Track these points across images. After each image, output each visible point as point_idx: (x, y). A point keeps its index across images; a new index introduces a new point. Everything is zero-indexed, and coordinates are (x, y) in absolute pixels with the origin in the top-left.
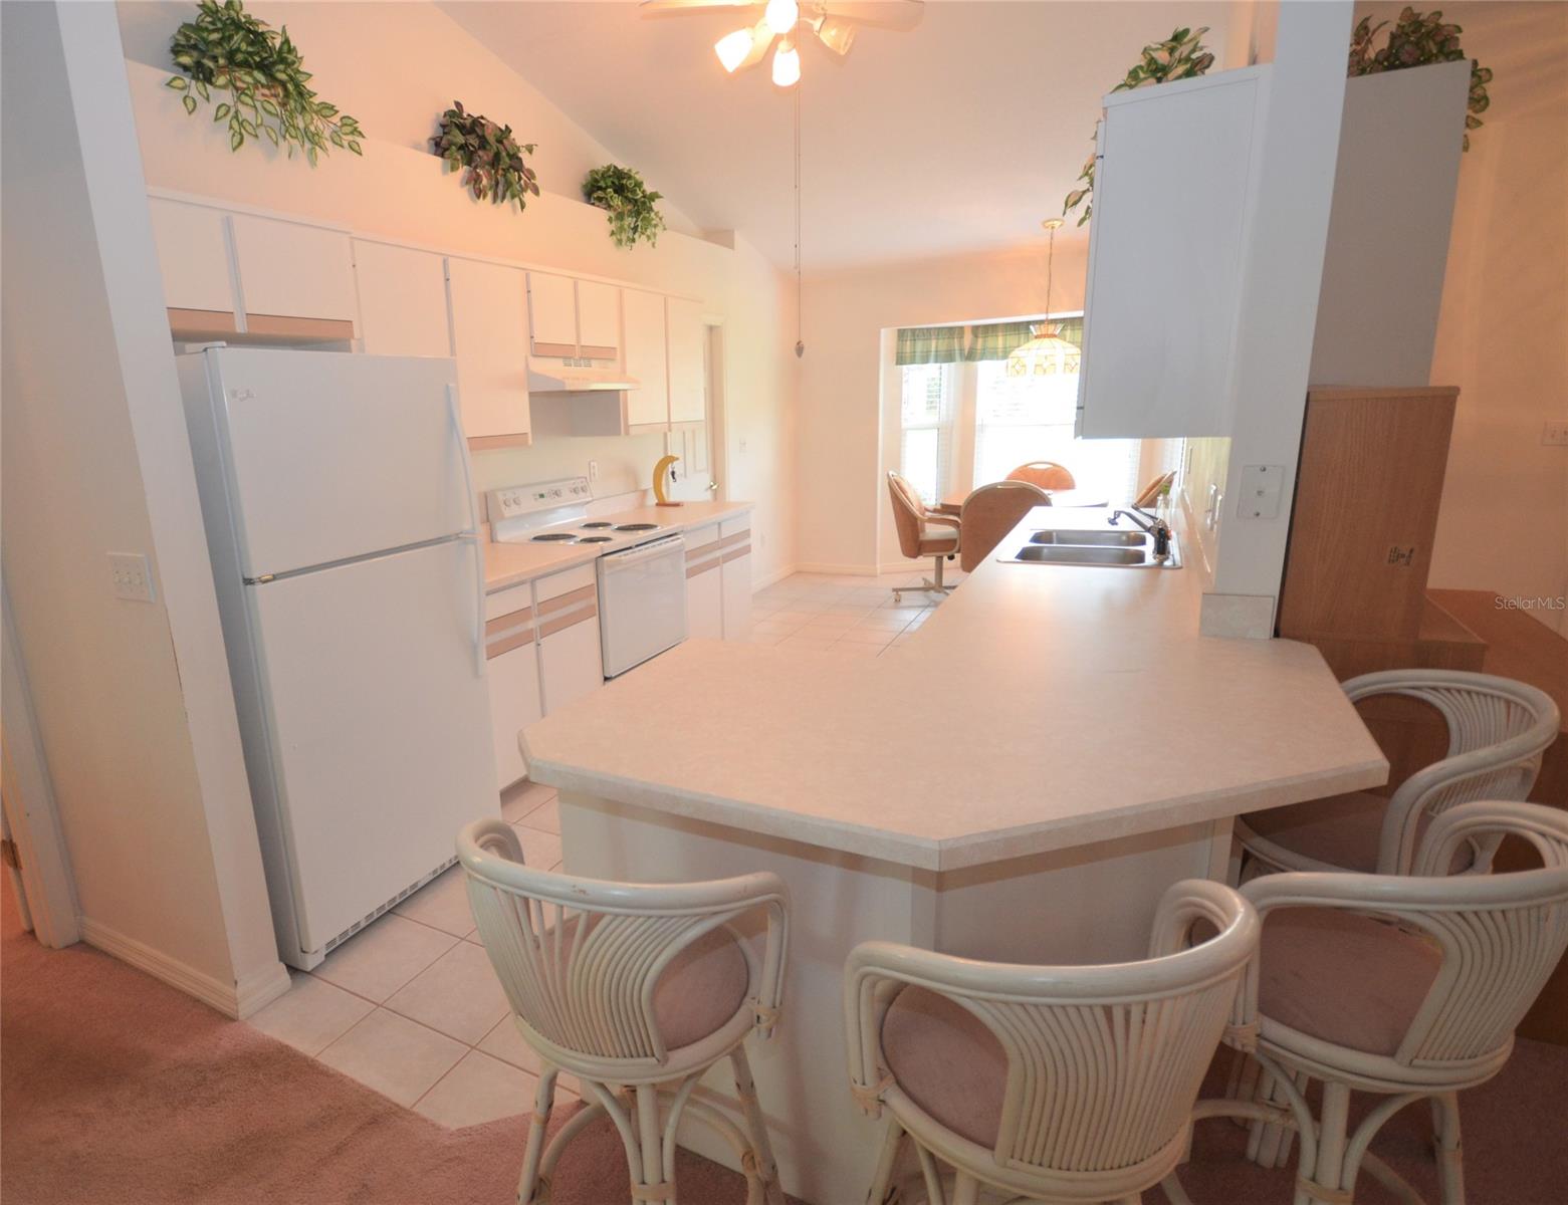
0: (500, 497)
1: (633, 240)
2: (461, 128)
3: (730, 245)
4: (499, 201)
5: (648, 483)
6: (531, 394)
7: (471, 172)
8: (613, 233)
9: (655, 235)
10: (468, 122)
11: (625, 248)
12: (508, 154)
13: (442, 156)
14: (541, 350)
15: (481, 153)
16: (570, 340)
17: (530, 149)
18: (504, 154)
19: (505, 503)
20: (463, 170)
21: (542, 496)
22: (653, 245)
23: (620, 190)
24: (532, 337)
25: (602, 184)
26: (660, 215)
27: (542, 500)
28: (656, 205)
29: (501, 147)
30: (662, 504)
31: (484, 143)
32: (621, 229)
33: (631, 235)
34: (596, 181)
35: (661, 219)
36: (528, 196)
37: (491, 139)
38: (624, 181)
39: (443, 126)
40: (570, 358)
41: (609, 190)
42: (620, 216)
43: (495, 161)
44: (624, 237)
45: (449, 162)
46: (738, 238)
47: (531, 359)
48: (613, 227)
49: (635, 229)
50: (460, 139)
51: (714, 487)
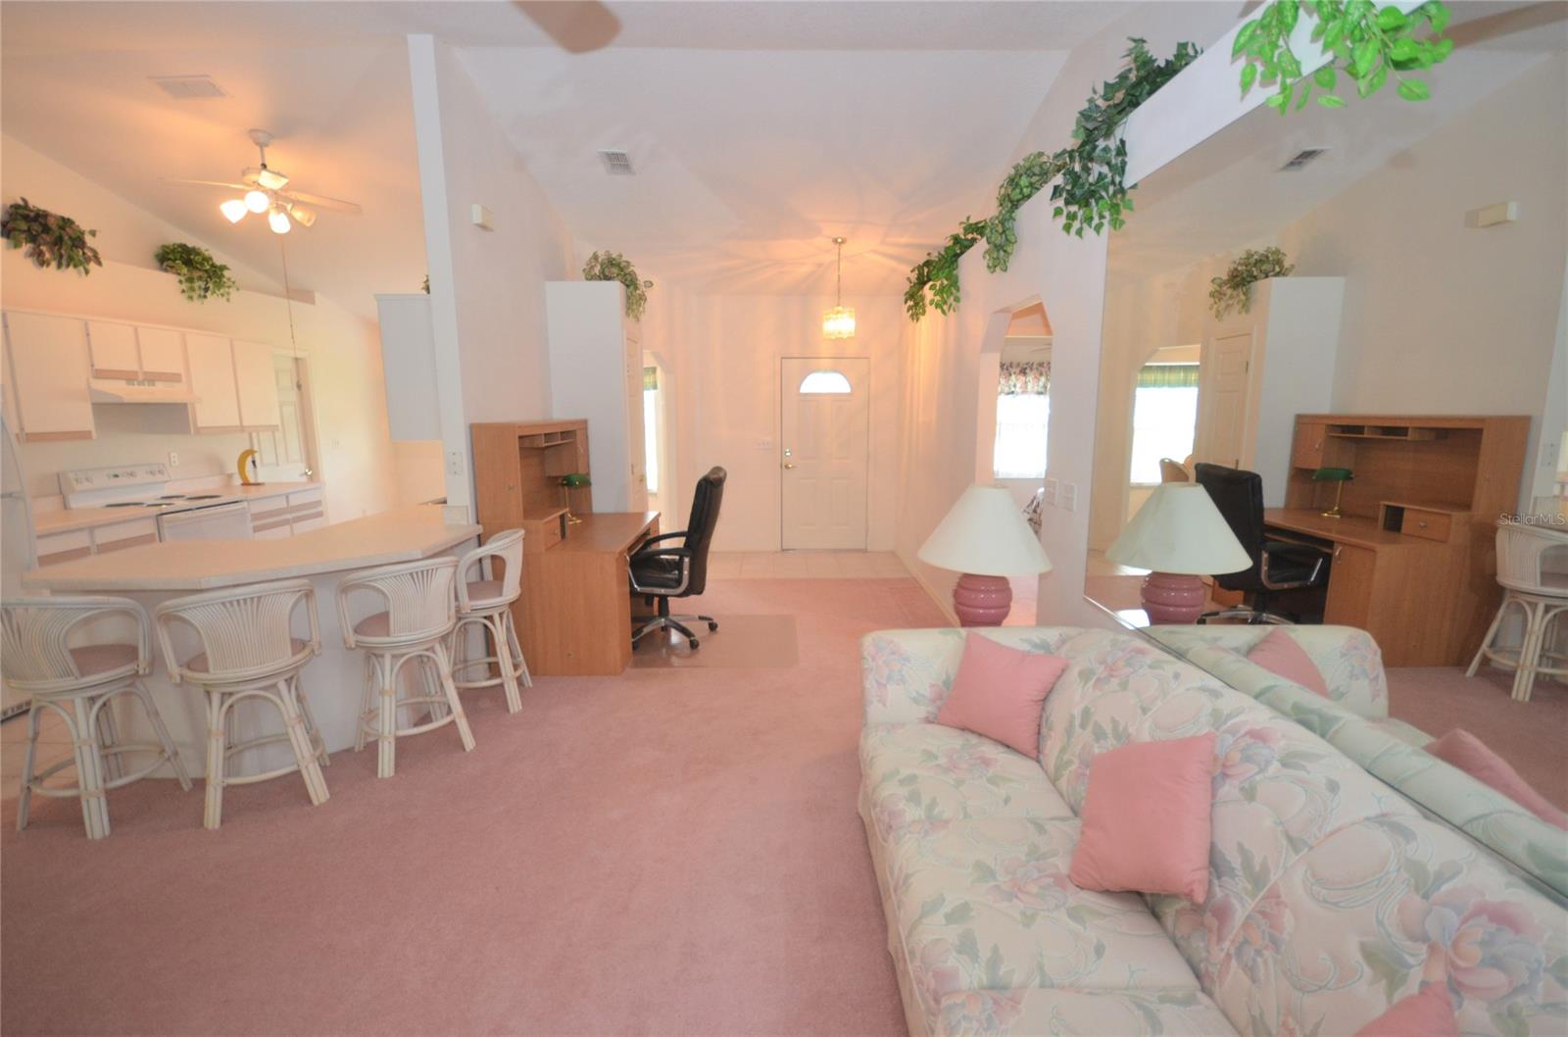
0: (71, 476)
1: (205, 297)
2: (26, 218)
3: (312, 301)
4: (64, 267)
5: (233, 469)
6: (94, 404)
7: (34, 249)
8: (183, 291)
9: (228, 294)
10: (32, 214)
11: (197, 303)
12: (70, 238)
13: (8, 237)
14: (101, 374)
15: (44, 236)
16: (134, 367)
17: (93, 233)
18: (66, 238)
19: (77, 480)
20: (26, 247)
21: (116, 476)
22: (228, 300)
23: (188, 263)
24: (93, 366)
25: (171, 256)
26: (233, 280)
27: (116, 479)
28: (226, 273)
29: (62, 232)
30: (246, 484)
31: (46, 229)
32: (192, 289)
33: (202, 293)
34: (168, 253)
35: (234, 283)
36: (92, 266)
37: (54, 227)
38: (192, 257)
39: (11, 215)
40: (133, 380)
41: (177, 262)
42: (190, 280)
43: (58, 242)
44: (195, 296)
45: (12, 242)
46: (317, 296)
47: (92, 380)
48: (184, 286)
49: (206, 289)
50: (24, 226)
51: (310, 473)
